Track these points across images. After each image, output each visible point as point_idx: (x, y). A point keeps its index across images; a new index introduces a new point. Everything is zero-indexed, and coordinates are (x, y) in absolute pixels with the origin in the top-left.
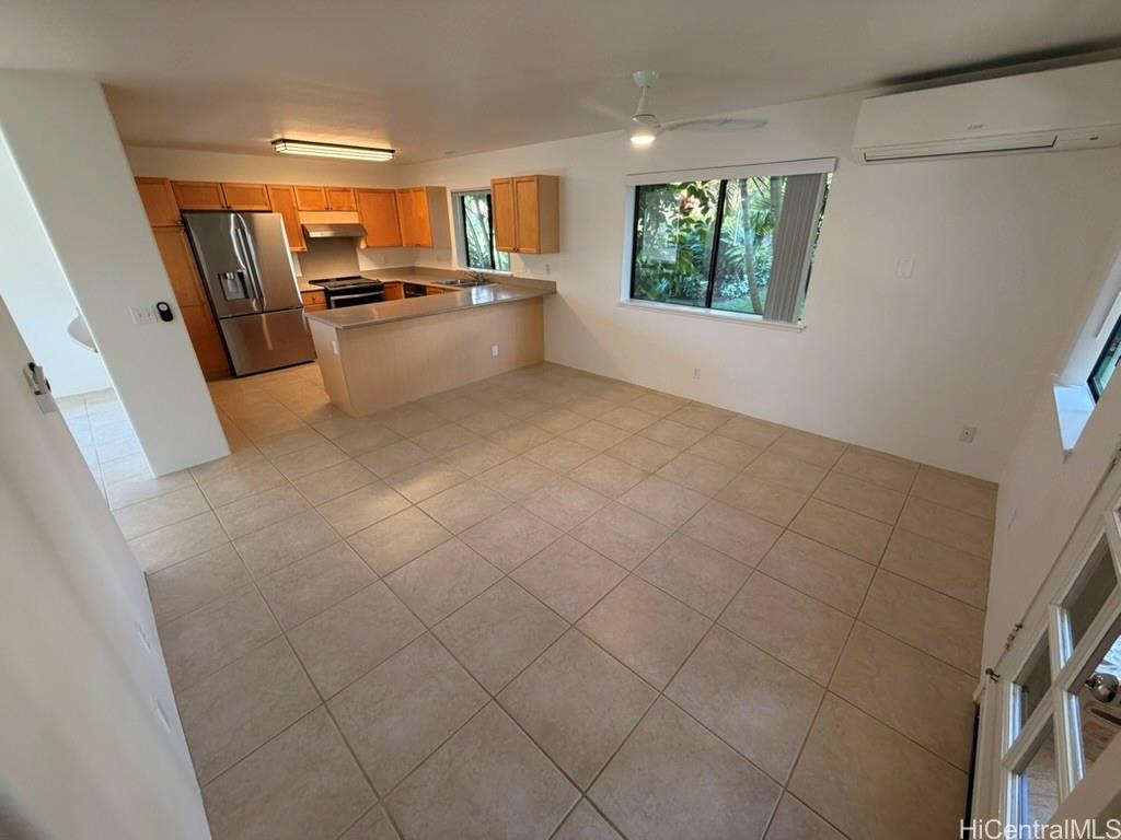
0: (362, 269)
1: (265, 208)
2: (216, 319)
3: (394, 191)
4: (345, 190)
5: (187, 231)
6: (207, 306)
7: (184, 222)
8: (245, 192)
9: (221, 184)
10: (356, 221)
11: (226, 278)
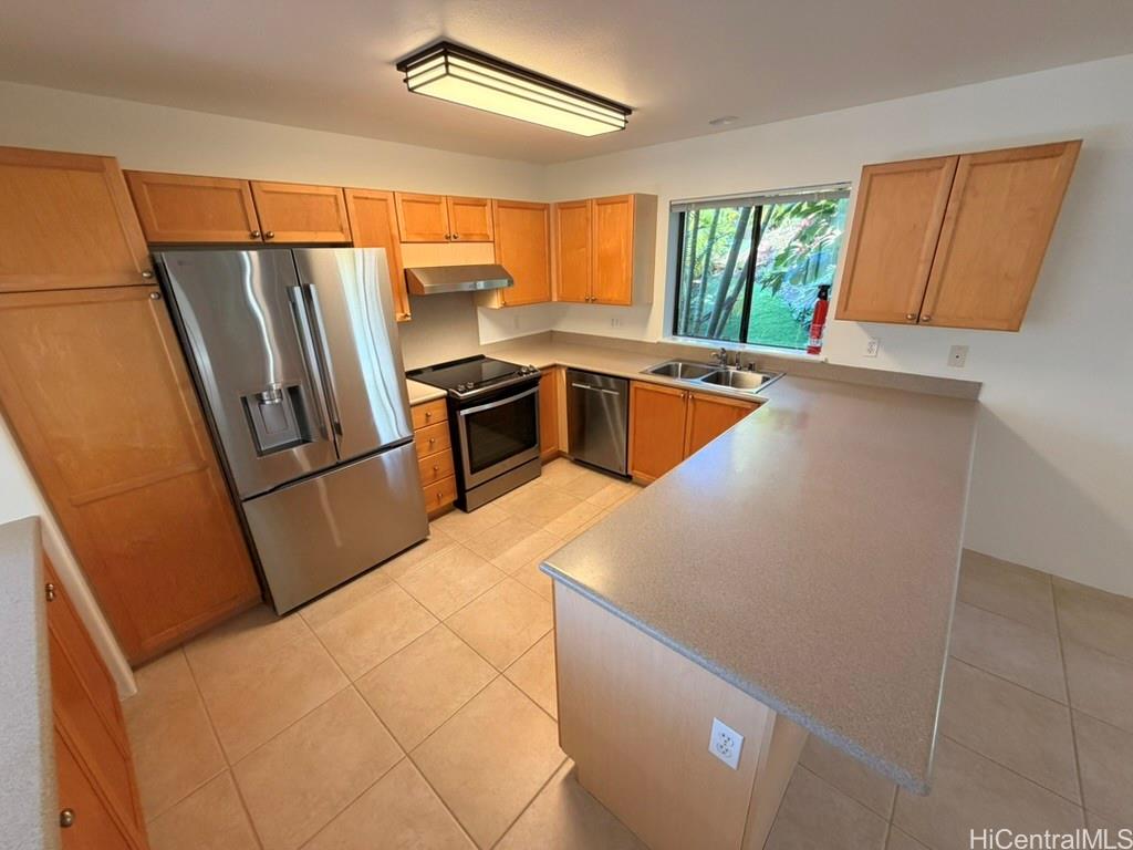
0: (482, 343)
1: (341, 238)
2: (235, 501)
3: (546, 207)
4: (480, 203)
5: (166, 295)
6: (213, 472)
7: (158, 272)
8: (302, 201)
9: (250, 182)
10: (491, 261)
11: (262, 401)
